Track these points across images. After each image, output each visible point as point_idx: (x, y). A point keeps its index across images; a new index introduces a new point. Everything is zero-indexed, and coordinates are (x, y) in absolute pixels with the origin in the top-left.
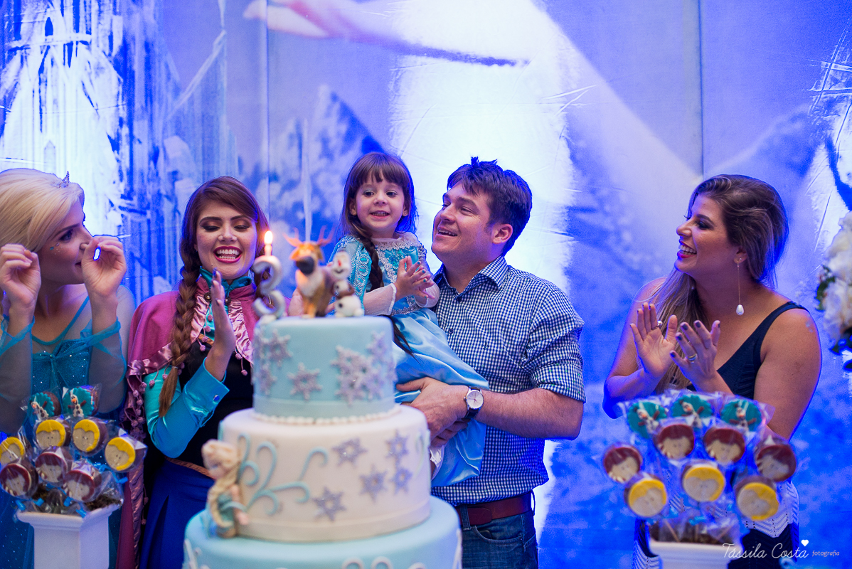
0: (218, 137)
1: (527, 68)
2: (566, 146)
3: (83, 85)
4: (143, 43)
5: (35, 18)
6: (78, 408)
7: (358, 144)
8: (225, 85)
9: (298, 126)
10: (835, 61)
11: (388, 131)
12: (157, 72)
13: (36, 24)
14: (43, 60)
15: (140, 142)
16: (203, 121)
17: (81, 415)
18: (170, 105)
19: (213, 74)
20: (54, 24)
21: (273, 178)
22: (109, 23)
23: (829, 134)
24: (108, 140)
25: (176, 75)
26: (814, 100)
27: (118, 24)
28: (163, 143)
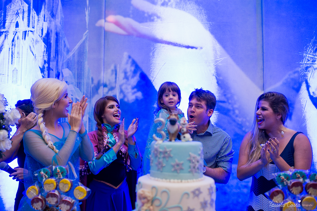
0: (84, 69)
1: (202, 50)
2: (215, 79)
3: (30, 47)
4: (55, 33)
5: (12, 21)
6: (60, 174)
7: (138, 74)
8: (87, 50)
9: (115, 67)
10: (308, 53)
11: (150, 70)
12: (60, 44)
13: (12, 23)
14: (14, 37)
15: (52, 70)
16: (78, 63)
17: (62, 177)
18: (65, 57)
19: (83, 46)
20: (19, 24)
21: (105, 86)
22: (42, 24)
23: (306, 78)
24: (39, 69)
25: (68, 46)
26: (301, 66)
27: (45, 26)
28: (62, 71)
